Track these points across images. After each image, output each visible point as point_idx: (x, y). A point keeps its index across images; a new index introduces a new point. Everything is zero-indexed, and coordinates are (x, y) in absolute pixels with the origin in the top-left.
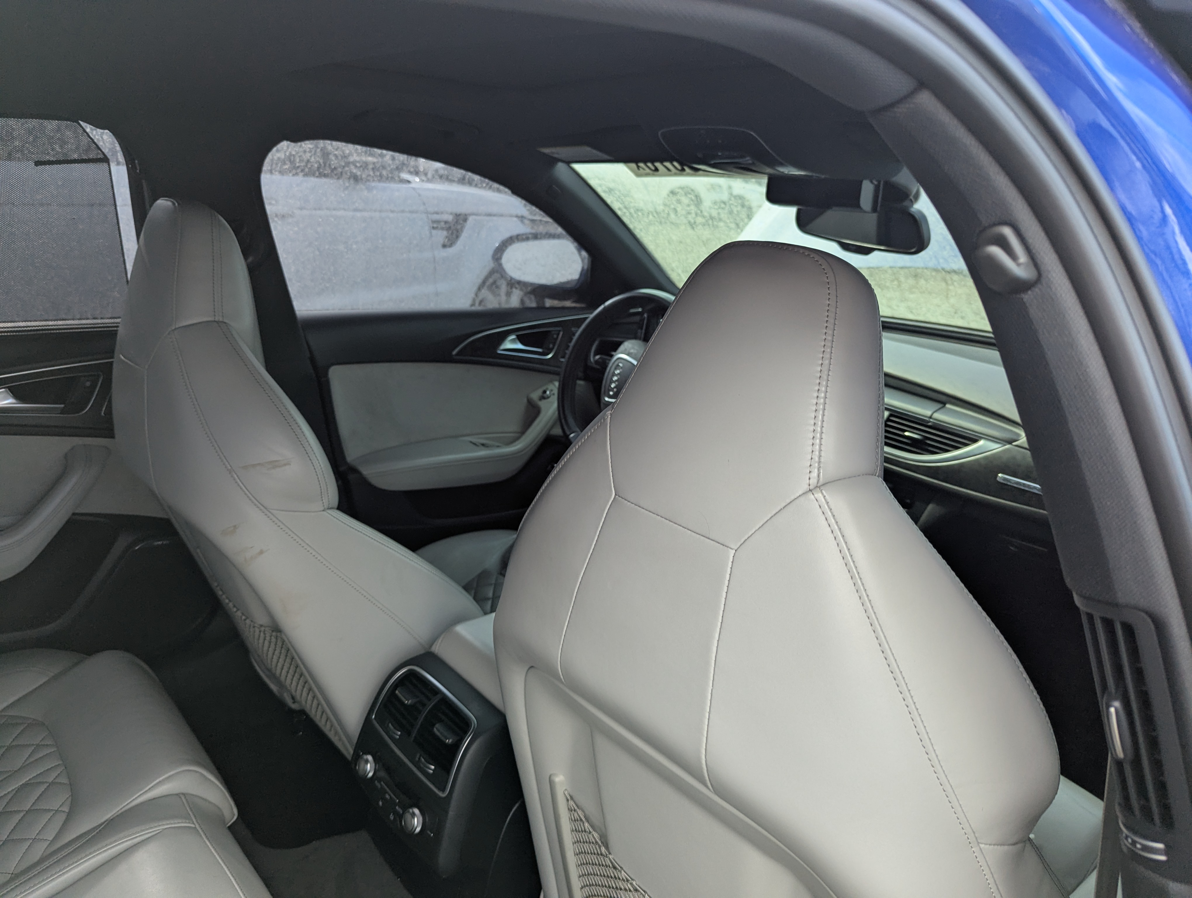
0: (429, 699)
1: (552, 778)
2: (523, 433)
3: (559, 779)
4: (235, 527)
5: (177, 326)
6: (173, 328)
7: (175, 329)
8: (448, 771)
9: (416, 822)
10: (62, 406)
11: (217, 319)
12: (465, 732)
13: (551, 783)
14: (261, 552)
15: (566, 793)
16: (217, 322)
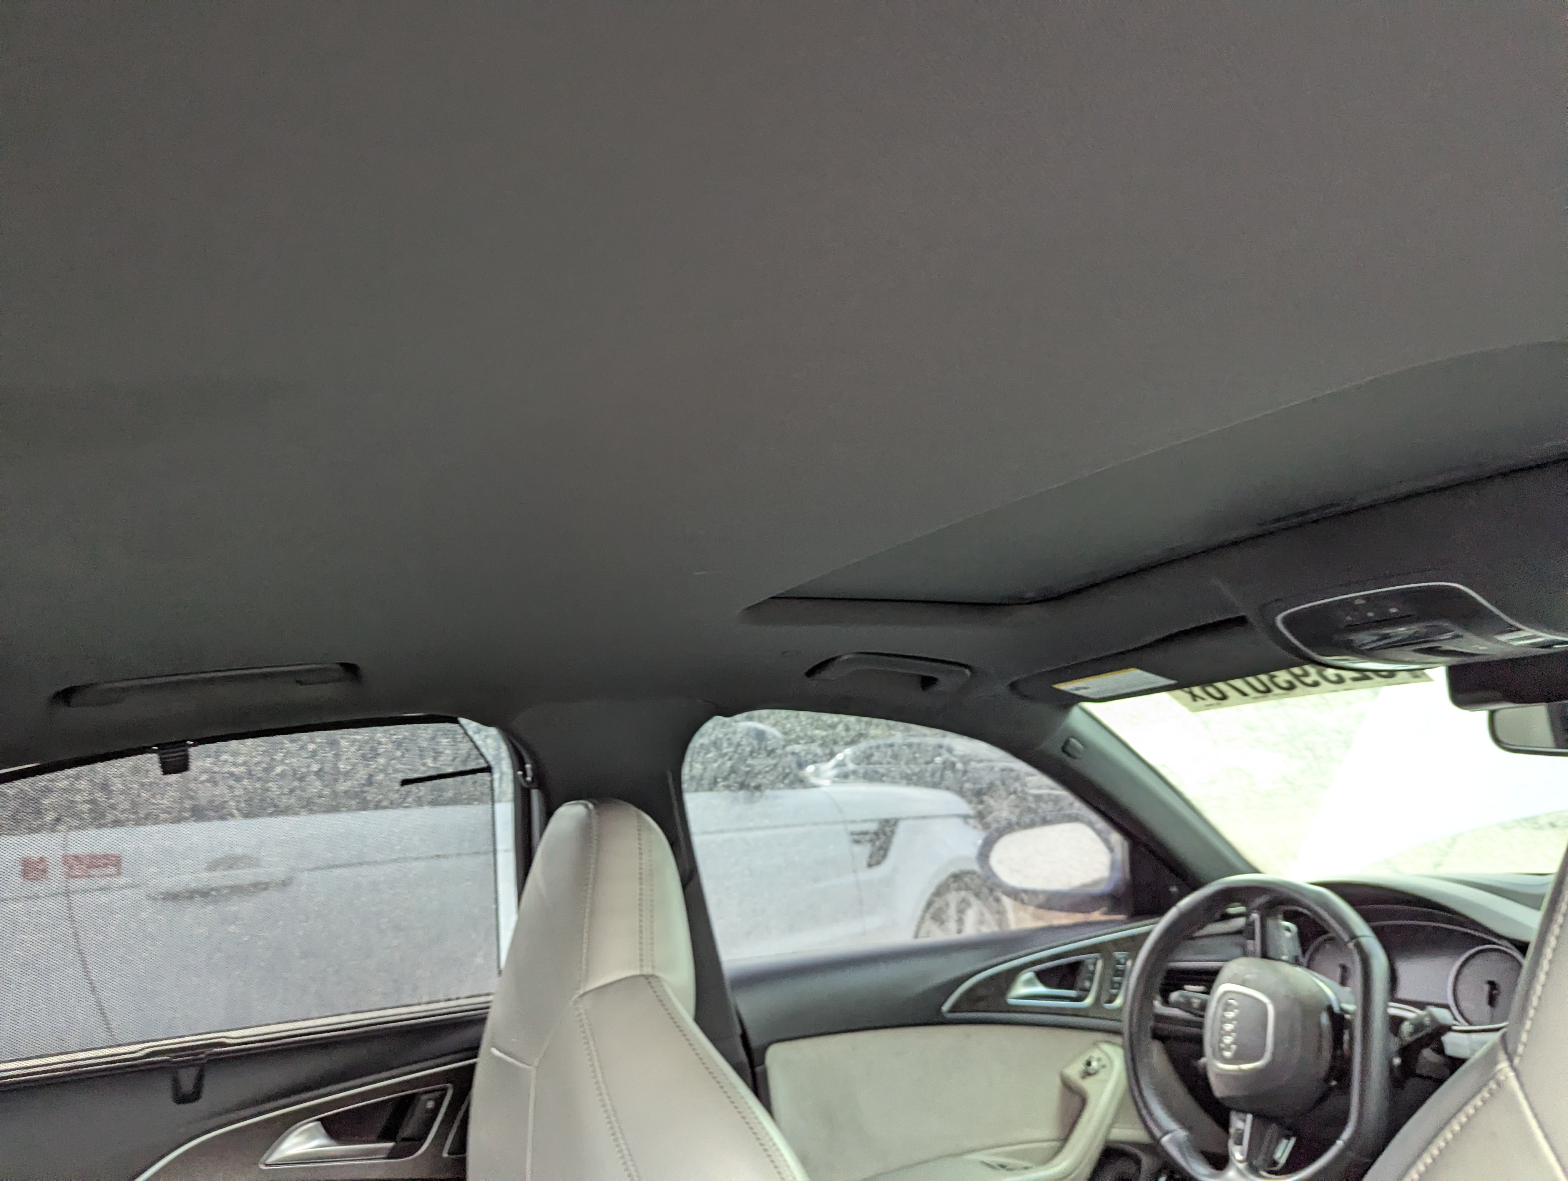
2: (1065, 1139)
5: (587, 990)
6: (582, 992)
7: (586, 994)
10: (394, 1144)
11: (644, 972)
16: (646, 977)
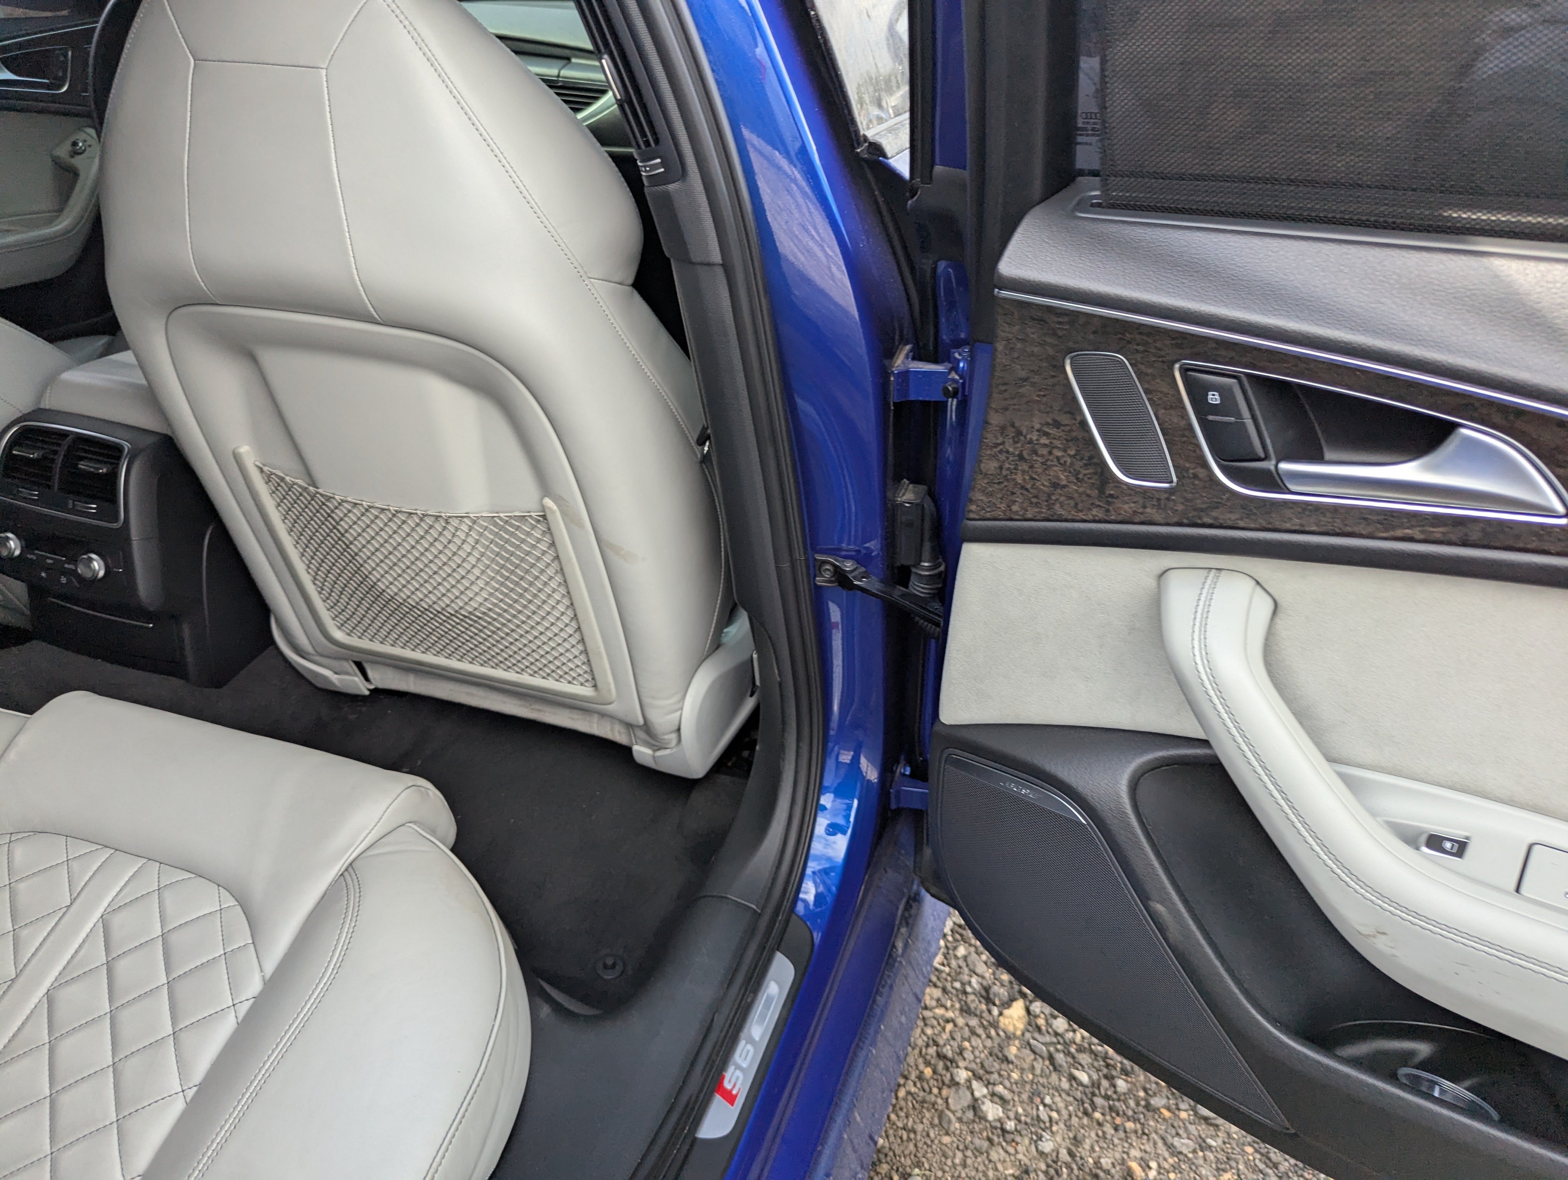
0: (59, 445)
1: (236, 451)
2: (62, 208)
3: (245, 450)
8: (114, 500)
9: (98, 566)
12: (119, 458)
13: (237, 458)
15: (257, 463)
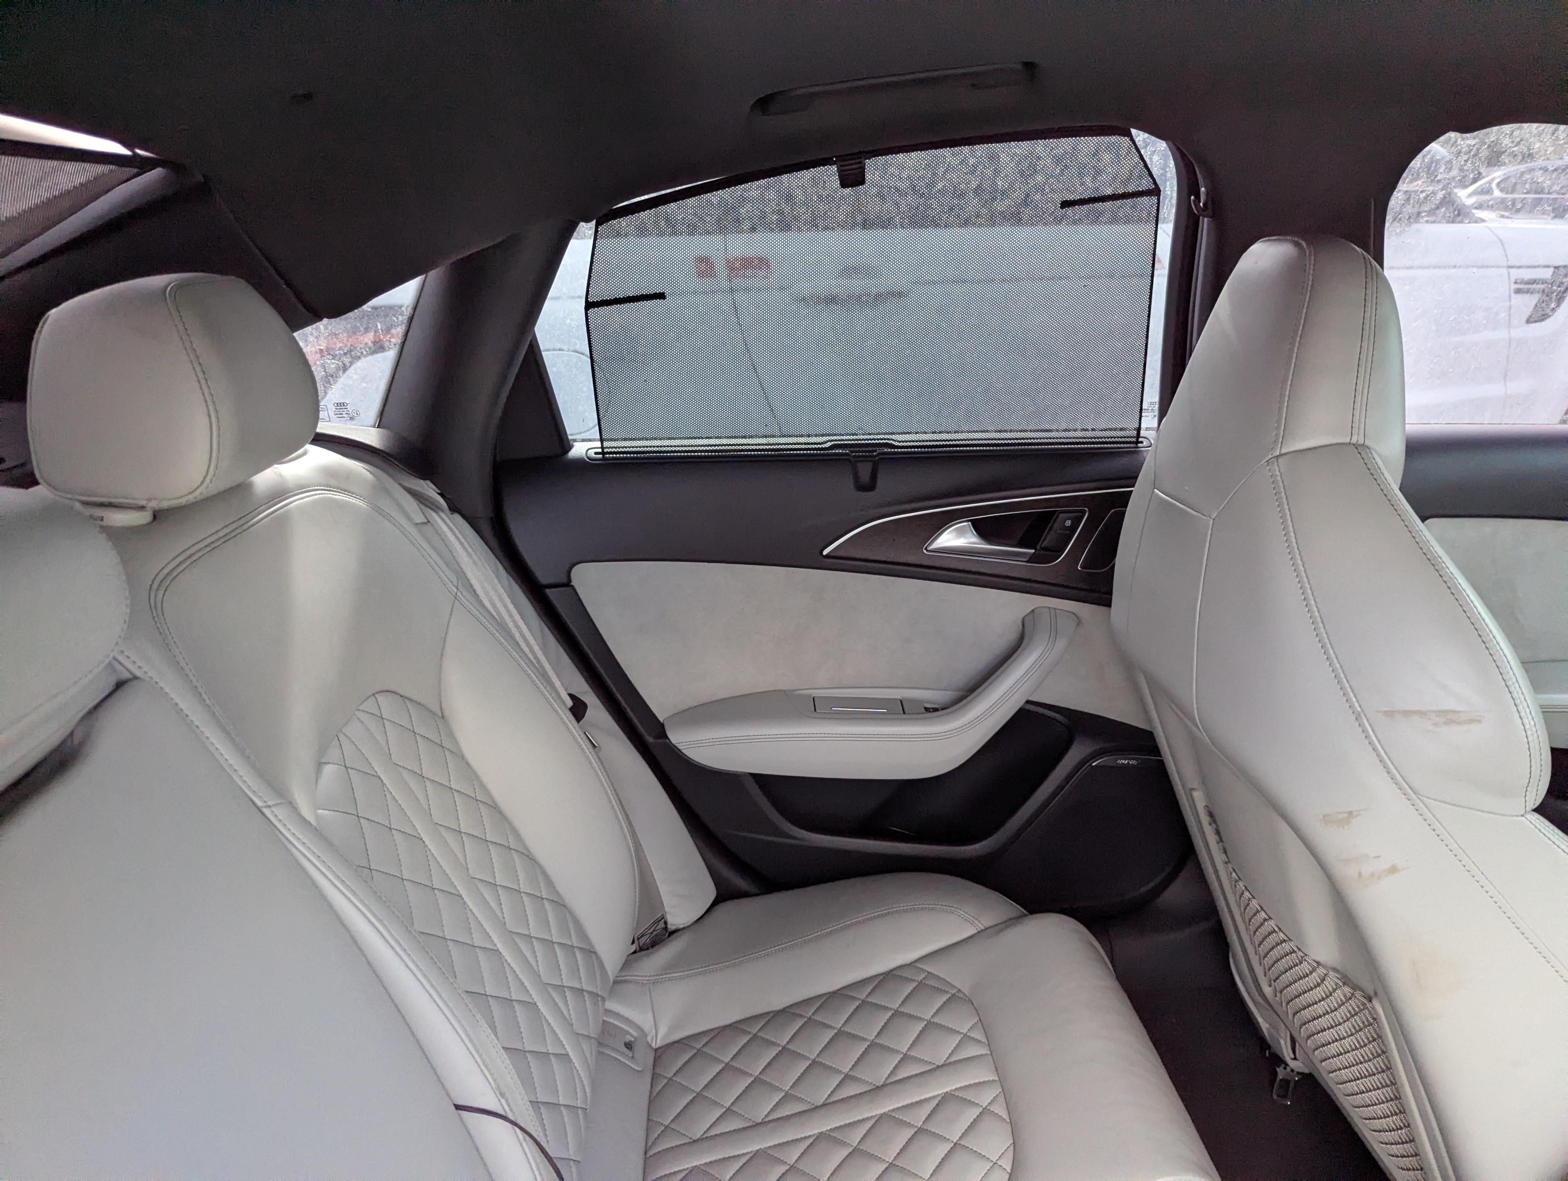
4: (1350, 813)
5: (1283, 451)
6: (1278, 453)
7: (1281, 455)
10: (1033, 551)
11: (1354, 440)
14: (1393, 870)
16: (1356, 446)
